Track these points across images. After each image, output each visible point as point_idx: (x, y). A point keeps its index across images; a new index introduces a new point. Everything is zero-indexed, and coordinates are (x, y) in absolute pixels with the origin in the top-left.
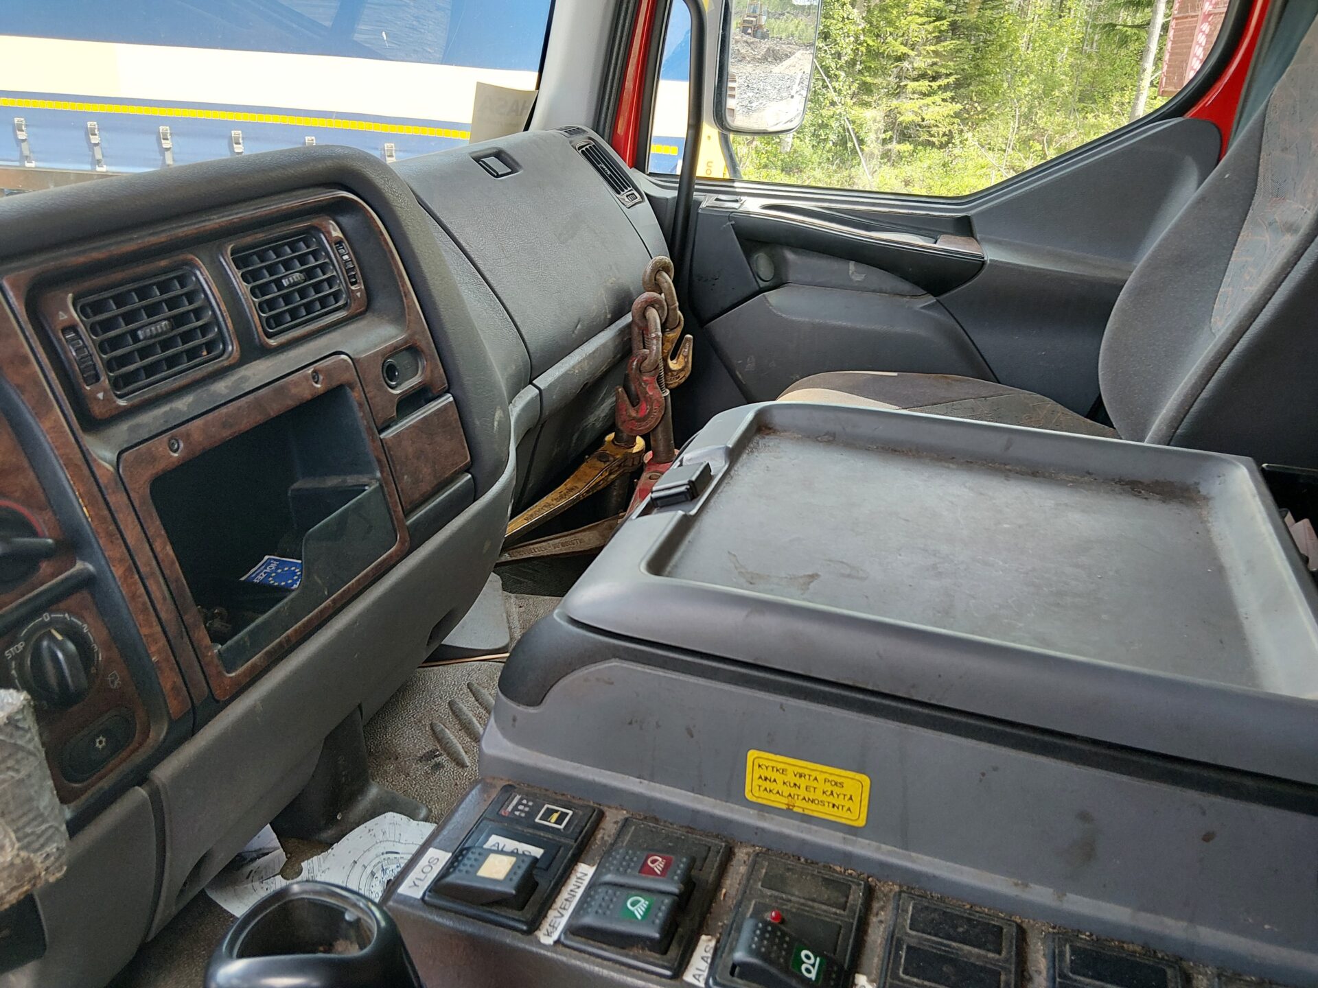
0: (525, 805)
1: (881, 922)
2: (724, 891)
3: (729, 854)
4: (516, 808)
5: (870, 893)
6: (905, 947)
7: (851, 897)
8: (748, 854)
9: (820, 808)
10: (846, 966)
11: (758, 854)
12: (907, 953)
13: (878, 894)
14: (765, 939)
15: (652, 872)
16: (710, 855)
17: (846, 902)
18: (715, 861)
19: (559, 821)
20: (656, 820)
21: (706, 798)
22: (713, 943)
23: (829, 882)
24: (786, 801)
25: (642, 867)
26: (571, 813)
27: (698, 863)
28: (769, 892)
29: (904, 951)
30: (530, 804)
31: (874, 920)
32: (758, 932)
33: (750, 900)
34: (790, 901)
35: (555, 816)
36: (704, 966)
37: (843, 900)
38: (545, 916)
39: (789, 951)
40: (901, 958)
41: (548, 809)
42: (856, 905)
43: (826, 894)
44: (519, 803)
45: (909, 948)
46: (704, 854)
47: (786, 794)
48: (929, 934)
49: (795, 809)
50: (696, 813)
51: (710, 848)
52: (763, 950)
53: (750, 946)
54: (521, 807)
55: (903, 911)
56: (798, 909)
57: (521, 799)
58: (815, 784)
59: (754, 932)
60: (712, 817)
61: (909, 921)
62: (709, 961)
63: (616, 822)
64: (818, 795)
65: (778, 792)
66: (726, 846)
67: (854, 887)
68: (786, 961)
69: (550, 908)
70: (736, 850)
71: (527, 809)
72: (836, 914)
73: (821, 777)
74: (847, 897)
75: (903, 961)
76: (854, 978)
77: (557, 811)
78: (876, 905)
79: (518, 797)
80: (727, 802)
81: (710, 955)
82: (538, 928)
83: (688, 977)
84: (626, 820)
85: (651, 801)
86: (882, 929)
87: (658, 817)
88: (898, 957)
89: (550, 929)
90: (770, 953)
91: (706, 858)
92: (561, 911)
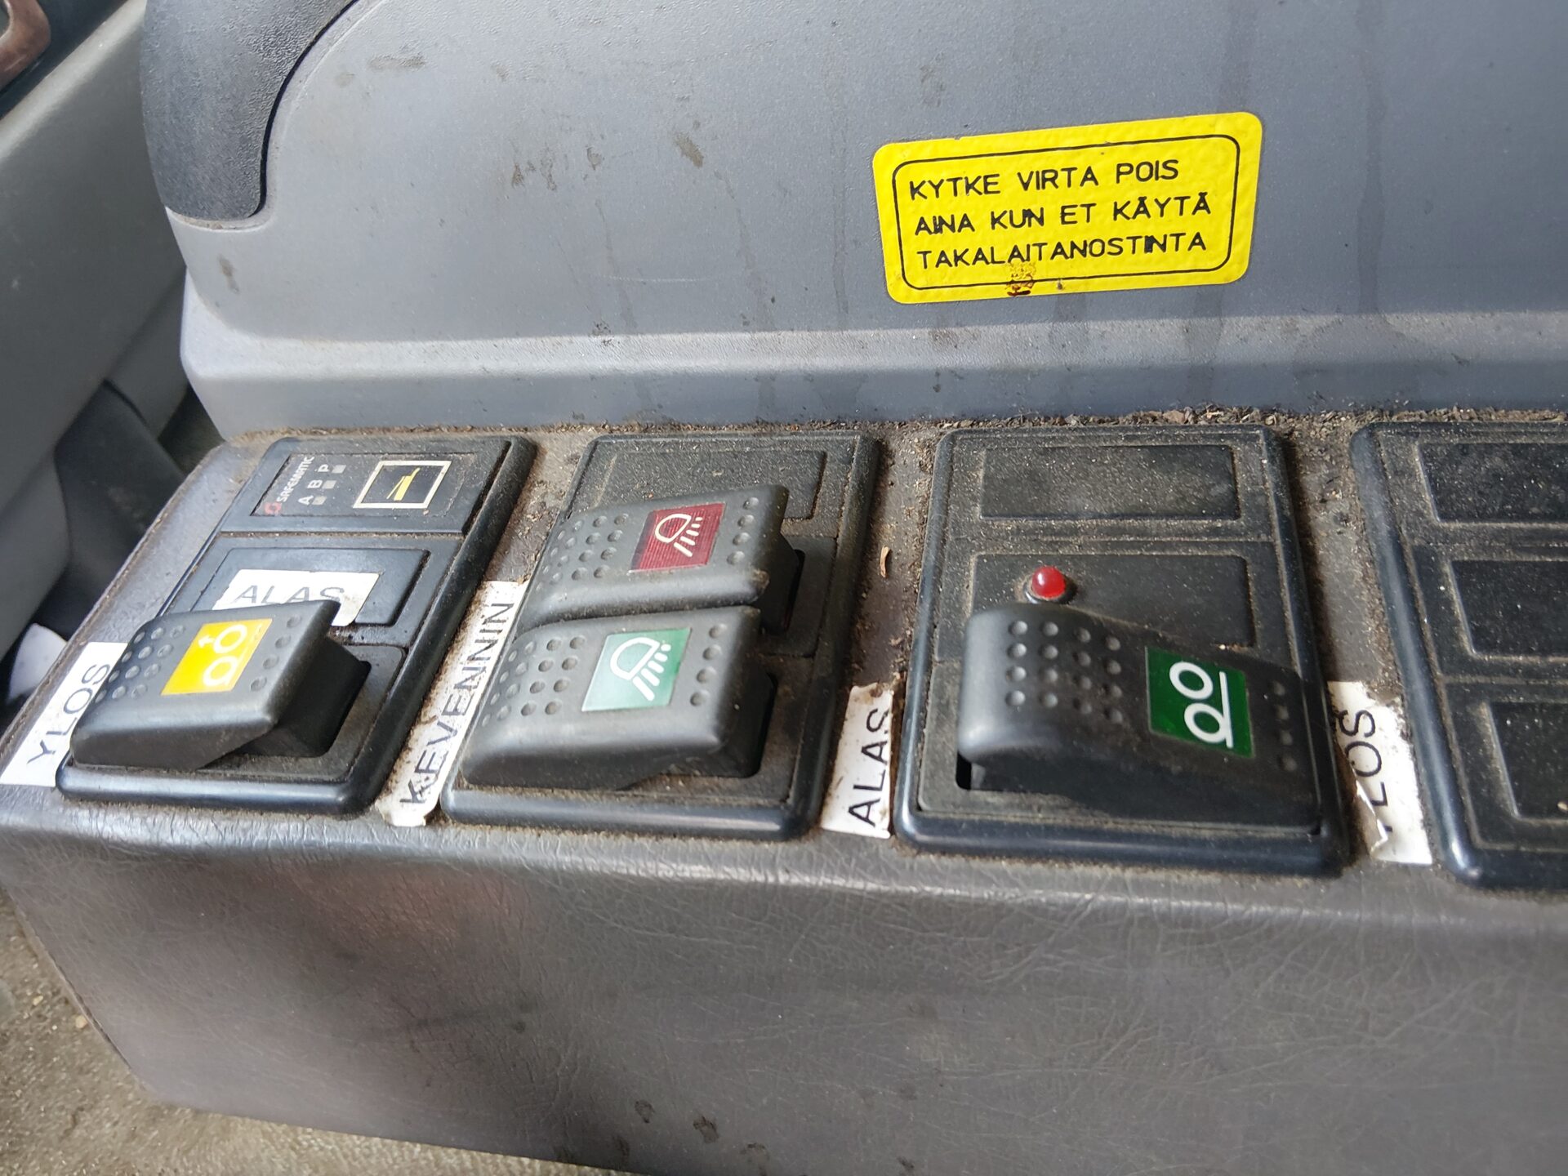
0: (326, 477)
1: (1344, 519)
2: (884, 552)
3: (878, 459)
4: (301, 490)
5: (1287, 454)
6: (1447, 569)
7: (1241, 477)
8: (928, 446)
9: (1108, 264)
10: (1298, 669)
11: (953, 437)
12: (1462, 586)
13: (1305, 449)
14: (1051, 663)
15: (670, 557)
16: (827, 472)
17: (1235, 492)
18: (843, 484)
19: (418, 490)
20: (676, 427)
21: (786, 335)
22: (886, 700)
23: (1167, 455)
24: (1003, 273)
25: (639, 551)
26: (446, 465)
27: (798, 502)
28: (1009, 525)
29: (1452, 580)
30: (339, 469)
31: (1321, 519)
32: (1022, 649)
33: (960, 558)
34: (1075, 531)
35: (406, 482)
36: (876, 772)
37: (1222, 489)
38: (403, 746)
39: (1131, 680)
40: (1449, 602)
41: (384, 469)
42: (1262, 493)
43: (1168, 486)
44: (311, 474)
45: (1460, 567)
46: (811, 474)
47: (1002, 253)
48: (1501, 516)
49: (1037, 290)
50: (766, 381)
51: (823, 456)
52: (1053, 700)
53: (1008, 699)
54: (314, 484)
55: (1397, 473)
56: (1105, 545)
57: (315, 464)
58: (1088, 193)
59: (1010, 651)
60: (811, 379)
61: (1428, 497)
62: (887, 754)
63: (572, 459)
64: (1103, 226)
65: (980, 255)
66: (865, 440)
67: (1239, 449)
68: (1134, 713)
69: (415, 719)
70: (893, 445)
71: (330, 485)
72: (1215, 531)
73: (1103, 166)
74: (1232, 478)
75: (1459, 609)
76: (1329, 695)
77: (407, 470)
78: (1312, 481)
79: (307, 461)
80: (842, 327)
81: (884, 735)
82: (382, 787)
83: (837, 820)
84: (595, 445)
85: (643, 383)
86: (1353, 538)
87: (676, 419)
88: (1438, 605)
89: (419, 780)
90: (1077, 704)
91: (819, 485)
92: (444, 719)
